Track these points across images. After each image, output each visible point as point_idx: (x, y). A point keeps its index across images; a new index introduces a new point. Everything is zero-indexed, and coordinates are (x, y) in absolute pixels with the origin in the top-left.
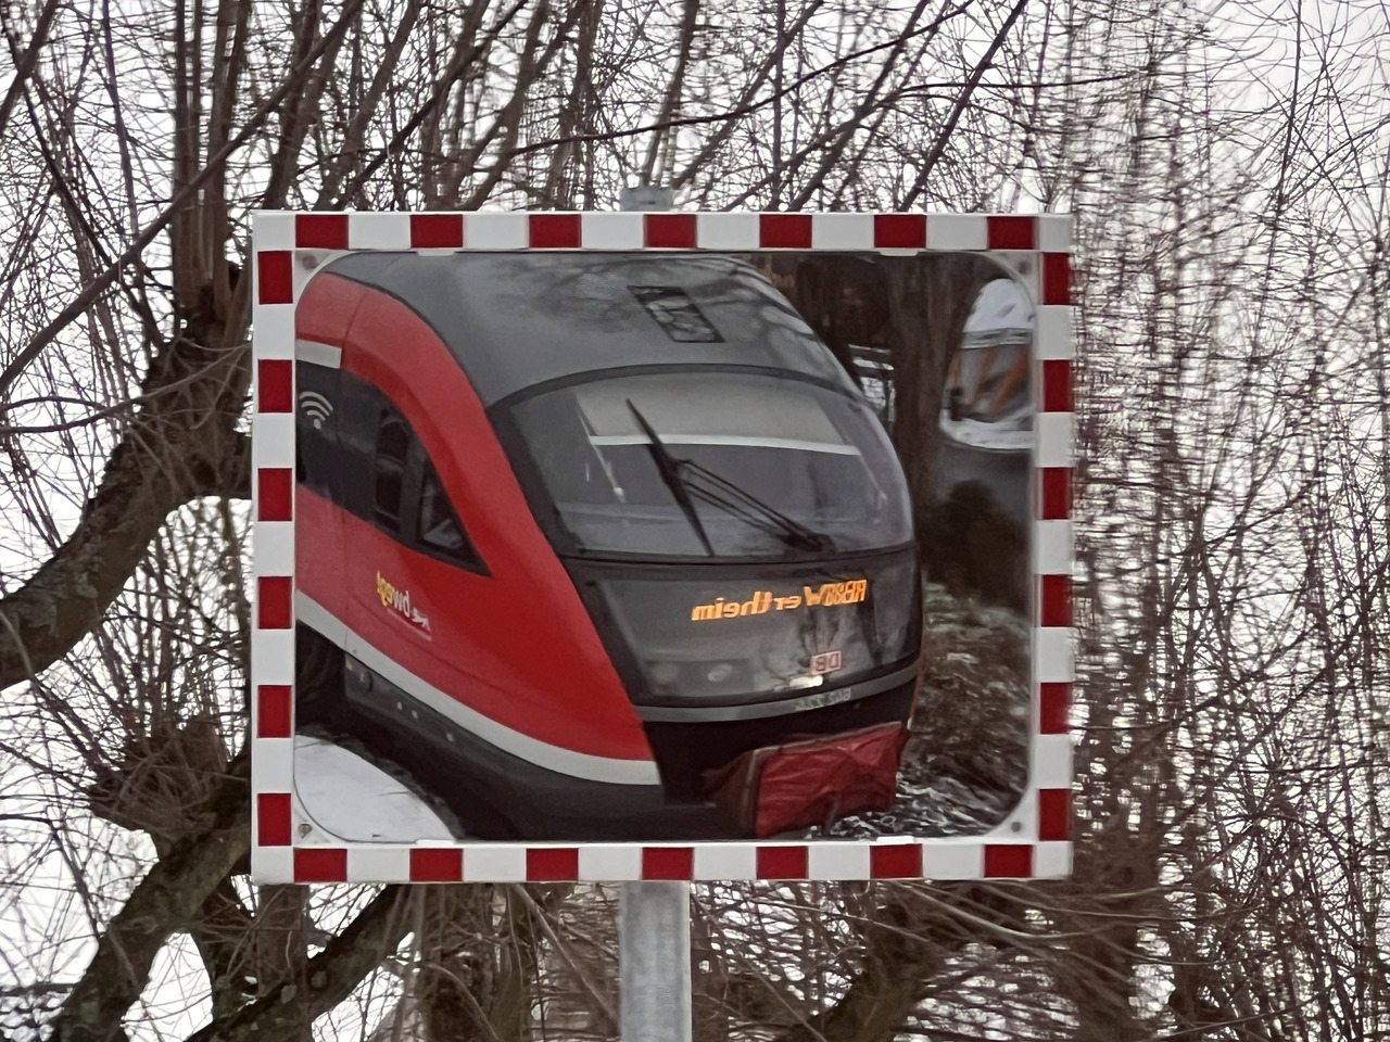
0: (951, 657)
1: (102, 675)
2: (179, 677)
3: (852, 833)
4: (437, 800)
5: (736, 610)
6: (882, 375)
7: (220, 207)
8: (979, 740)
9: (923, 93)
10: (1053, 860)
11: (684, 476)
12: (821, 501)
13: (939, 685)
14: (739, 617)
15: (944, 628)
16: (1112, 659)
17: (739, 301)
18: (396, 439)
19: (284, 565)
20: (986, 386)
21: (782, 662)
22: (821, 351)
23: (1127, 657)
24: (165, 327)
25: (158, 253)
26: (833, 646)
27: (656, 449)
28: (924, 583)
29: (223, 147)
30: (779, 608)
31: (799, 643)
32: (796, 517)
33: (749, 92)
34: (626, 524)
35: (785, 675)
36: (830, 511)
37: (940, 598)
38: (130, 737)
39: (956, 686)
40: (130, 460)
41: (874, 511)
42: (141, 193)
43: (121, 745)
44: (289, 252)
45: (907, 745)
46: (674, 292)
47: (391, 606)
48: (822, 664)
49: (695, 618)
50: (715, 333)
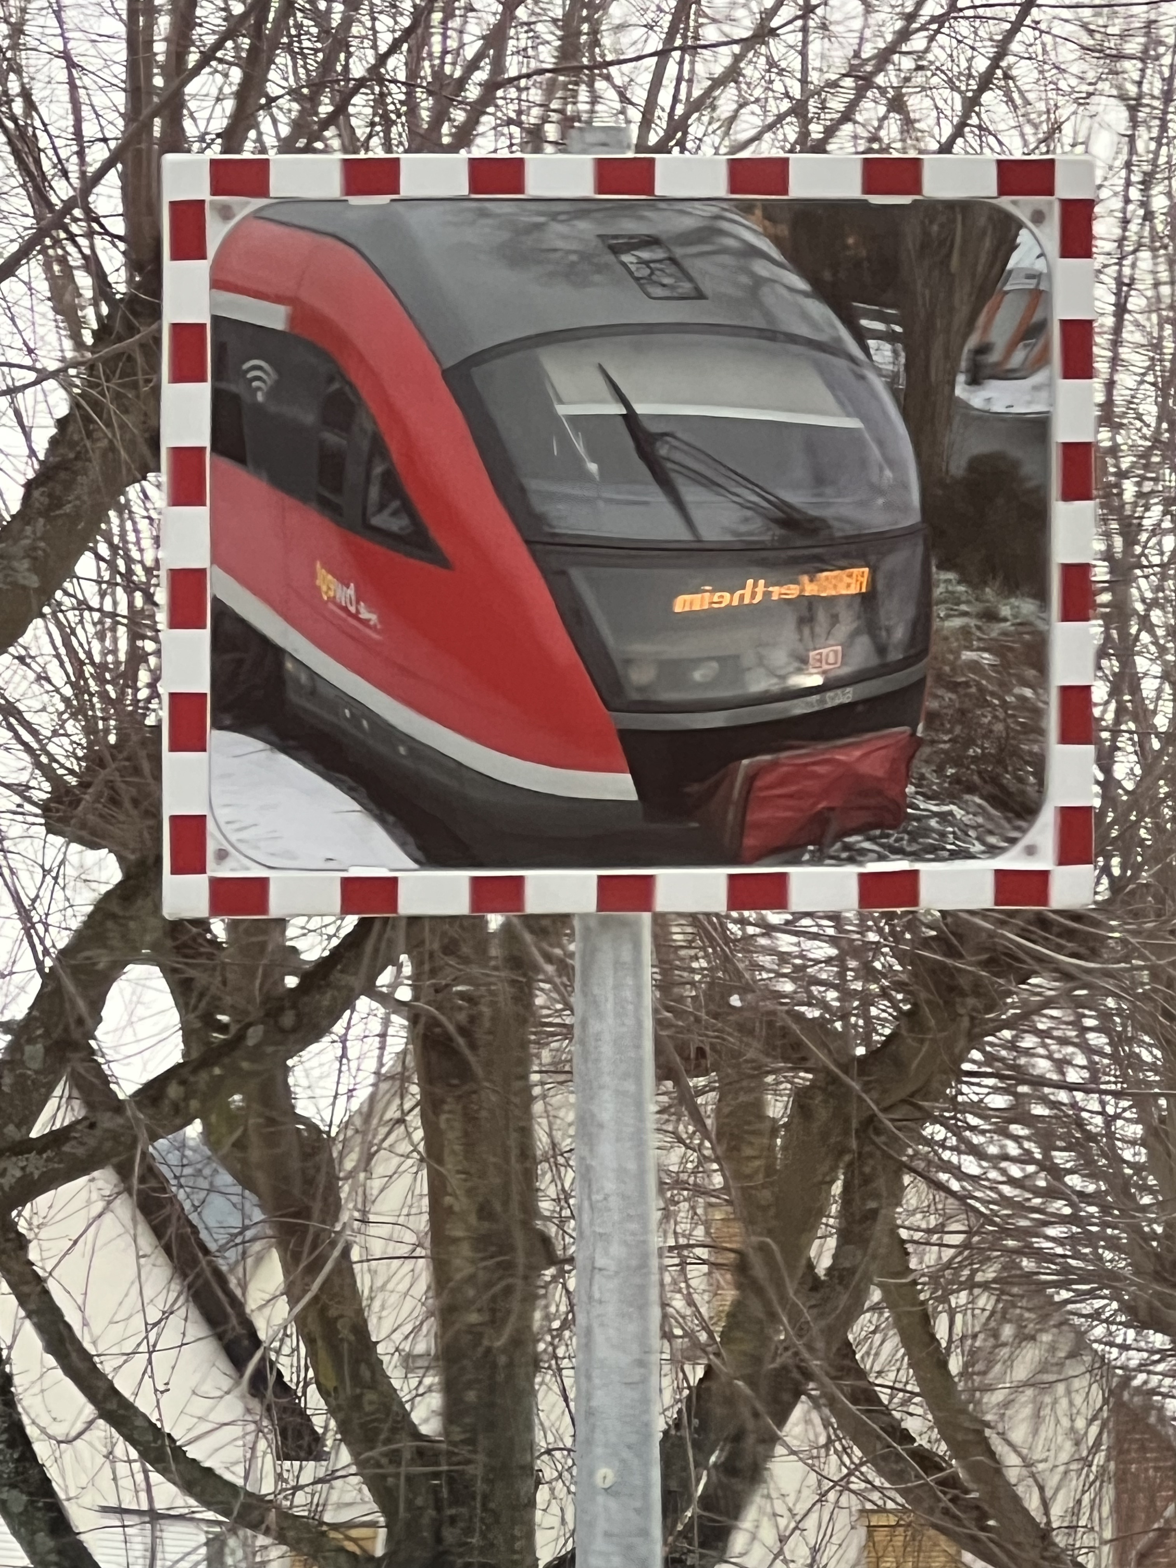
0: (967, 655)
4: (391, 819)
5: (726, 599)
6: (890, 337)
10: (1074, 887)
11: (663, 451)
12: (820, 480)
13: (954, 687)
14: (729, 606)
15: (958, 622)
17: (725, 251)
18: (341, 408)
19: (197, 555)
21: (777, 658)
22: (819, 310)
24: (117, 281)
25: (108, 197)
26: (831, 641)
27: (630, 419)
28: (934, 569)
29: (179, 76)
30: (775, 597)
31: (797, 637)
32: (797, 498)
33: (767, 14)
34: (601, 504)
35: (782, 672)
36: (829, 491)
37: (950, 588)
38: (90, 744)
39: (973, 690)
40: (76, 432)
41: (878, 491)
42: (90, 130)
43: (80, 753)
44: (203, 201)
45: (918, 754)
46: (652, 242)
47: (333, 600)
48: (820, 661)
49: (678, 609)
50: (697, 289)
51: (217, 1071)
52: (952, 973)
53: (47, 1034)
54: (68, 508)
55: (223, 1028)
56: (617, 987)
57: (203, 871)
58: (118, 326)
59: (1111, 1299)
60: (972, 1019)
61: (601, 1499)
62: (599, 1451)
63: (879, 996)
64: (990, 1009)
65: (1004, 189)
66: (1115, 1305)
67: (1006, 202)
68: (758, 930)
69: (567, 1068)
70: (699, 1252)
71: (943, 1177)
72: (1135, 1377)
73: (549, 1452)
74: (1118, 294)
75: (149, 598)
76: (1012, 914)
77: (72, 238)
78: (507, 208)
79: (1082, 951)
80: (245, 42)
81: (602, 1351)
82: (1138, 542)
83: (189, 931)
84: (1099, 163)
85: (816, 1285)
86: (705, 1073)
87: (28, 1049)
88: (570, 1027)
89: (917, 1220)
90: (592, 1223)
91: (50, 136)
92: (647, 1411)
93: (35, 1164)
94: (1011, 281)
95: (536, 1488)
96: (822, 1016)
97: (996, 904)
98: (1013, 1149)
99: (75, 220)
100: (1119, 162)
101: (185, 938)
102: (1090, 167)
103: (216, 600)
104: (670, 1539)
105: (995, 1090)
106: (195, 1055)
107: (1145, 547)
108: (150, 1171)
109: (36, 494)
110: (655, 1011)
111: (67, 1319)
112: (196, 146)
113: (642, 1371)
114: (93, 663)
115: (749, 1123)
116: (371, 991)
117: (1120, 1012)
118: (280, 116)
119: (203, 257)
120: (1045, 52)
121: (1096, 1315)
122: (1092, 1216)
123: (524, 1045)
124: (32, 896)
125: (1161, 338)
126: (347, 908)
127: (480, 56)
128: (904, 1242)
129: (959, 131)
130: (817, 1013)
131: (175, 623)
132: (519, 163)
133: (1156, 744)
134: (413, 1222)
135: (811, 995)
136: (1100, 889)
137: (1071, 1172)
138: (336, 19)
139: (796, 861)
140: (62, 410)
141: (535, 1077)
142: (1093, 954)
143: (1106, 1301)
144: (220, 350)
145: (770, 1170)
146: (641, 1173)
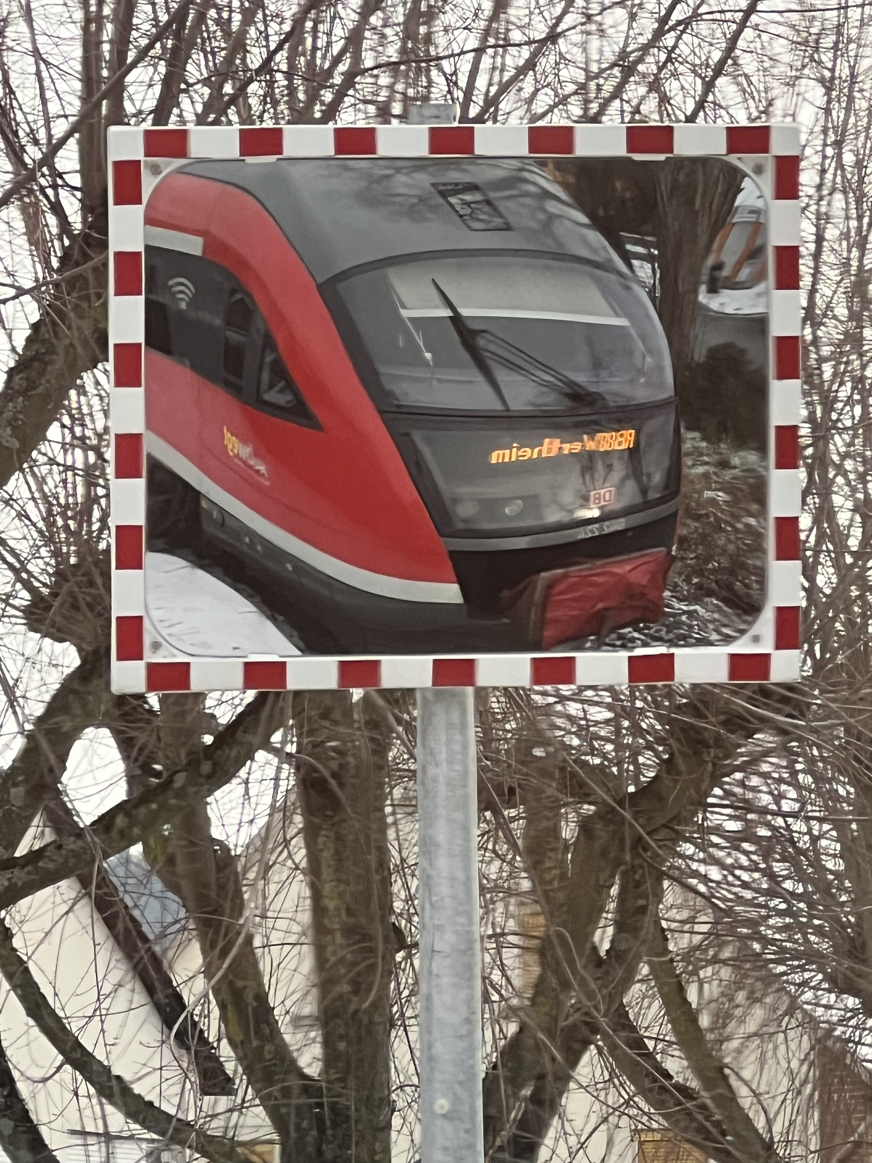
0: (708, 494)
4: (281, 618)
5: (528, 453)
6: (649, 258)
10: (787, 666)
11: (482, 343)
12: (597, 365)
13: (697, 518)
14: (530, 459)
15: (701, 470)
17: (527, 194)
18: (242, 314)
19: (136, 423)
21: (566, 496)
22: (596, 237)
24: (75, 221)
25: (68, 159)
26: (607, 484)
27: (457, 320)
28: (682, 430)
29: (121, 68)
30: (566, 452)
31: (581, 481)
32: (581, 378)
34: (434, 383)
35: (570, 508)
36: (604, 373)
37: (696, 444)
38: (58, 564)
39: (712, 519)
40: (45, 333)
41: (641, 372)
42: (54, 108)
43: (51, 571)
44: (139, 161)
45: (673, 568)
46: (473, 187)
47: (237, 456)
48: (599, 499)
49: (494, 461)
50: (507, 223)
51: (154, 806)
52: (699, 731)
53: (27, 780)
54: (41, 389)
55: (158, 774)
56: (448, 743)
57: (141, 658)
58: (76, 255)
59: (818, 972)
60: (714, 765)
61: (439, 1122)
62: (437, 1086)
63: (644, 748)
64: (726, 757)
65: (731, 150)
66: (820, 976)
67: (733, 159)
68: (555, 699)
69: (414, 803)
70: (512, 939)
71: (693, 881)
72: (835, 1029)
73: (401, 1087)
74: (817, 226)
75: (100, 456)
76: (742, 686)
77: (42, 189)
78: (362, 164)
79: (795, 713)
80: (170, 43)
81: (440, 1013)
82: (834, 410)
83: (130, 703)
84: (804, 129)
85: (599, 962)
86: (514, 806)
87: (13, 791)
88: (414, 772)
89: (673, 913)
90: (431, 918)
91: (23, 113)
92: (472, 1057)
93: (19, 876)
94: (737, 216)
95: (392, 1114)
96: (602, 763)
97: (730, 679)
98: (744, 861)
99: (43, 175)
100: (818, 129)
101: (127, 708)
102: (796, 132)
103: (150, 457)
104: (491, 1152)
105: (731, 817)
106: (135, 795)
107: (840, 414)
108: (104, 881)
109: (17, 378)
110: (479, 760)
111: (42, 991)
112: (133, 121)
113: (469, 1027)
114: (59, 505)
115: (549, 843)
116: (267, 746)
117: (823, 759)
118: (196, 97)
119: (139, 202)
120: (763, 48)
121: (805, 983)
122: (802, 910)
123: (381, 786)
124: (15, 677)
125: (848, 259)
126: (248, 684)
127: (343, 52)
128: (663, 930)
129: (700, 106)
130: (597, 761)
131: (120, 474)
132: (372, 131)
133: (849, 559)
134: (299, 917)
135: (593, 748)
136: (805, 668)
137: (786, 878)
138: (235, 26)
139: (581, 648)
140: (35, 317)
141: (388, 810)
142: (802, 715)
143: (813, 974)
144: (150, 270)
145: (563, 877)
146: (468, 879)
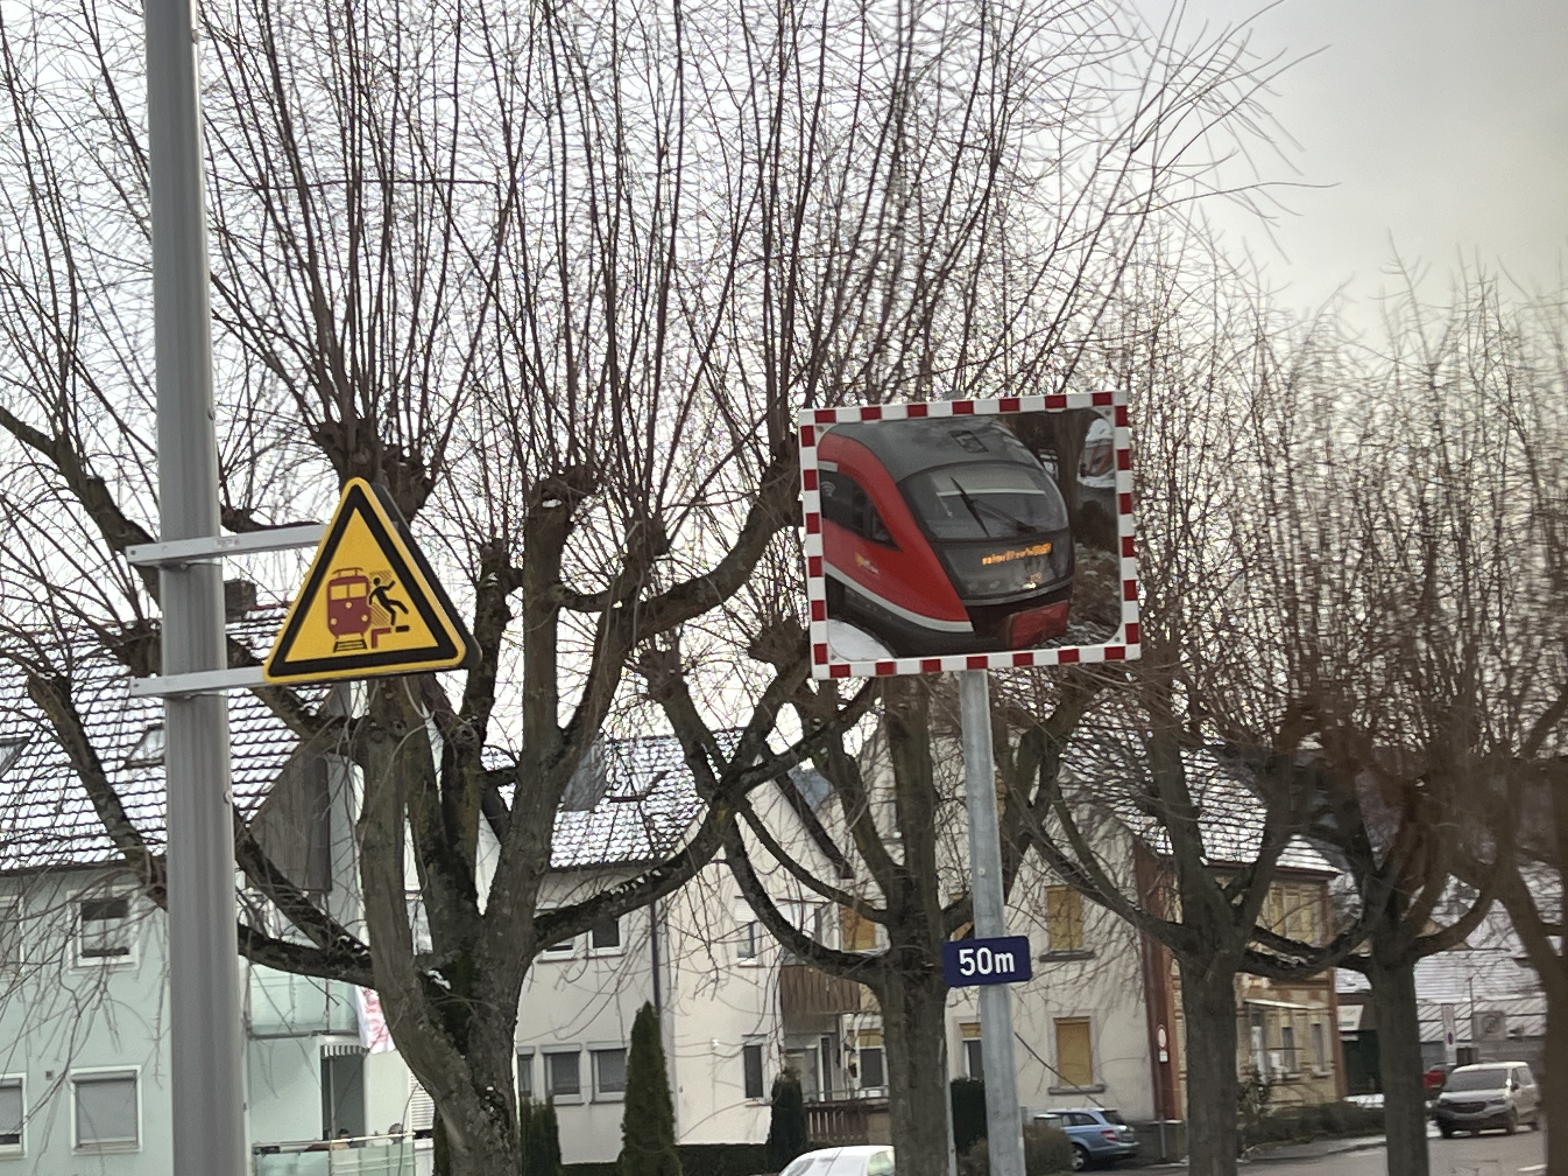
0: (1087, 572)
1: (750, 601)
2: (781, 600)
3: (1051, 646)
5: (1000, 558)
6: (1052, 461)
7: (786, 410)
8: (1101, 605)
9: (1063, 346)
10: (1133, 652)
11: (976, 506)
12: (1031, 513)
13: (1083, 584)
14: (1001, 561)
15: (1083, 561)
16: (1155, 571)
17: (994, 434)
18: (861, 499)
19: (819, 552)
20: (1095, 462)
21: (1019, 578)
22: (1027, 453)
23: (1161, 569)
24: (767, 460)
25: (763, 431)
26: (1039, 571)
27: (964, 496)
28: (1074, 543)
29: (786, 387)
30: (1017, 557)
31: (1025, 570)
32: (1022, 520)
33: (993, 351)
34: (954, 527)
35: (1021, 584)
36: (1035, 517)
37: (1081, 549)
38: (764, 626)
39: (1090, 584)
40: (754, 517)
41: (1053, 516)
42: (754, 406)
44: (812, 426)
45: (1070, 609)
46: (970, 431)
47: (862, 566)
48: (1035, 579)
49: (984, 563)
50: (984, 448)
51: (814, 742)
55: (818, 724)
56: (976, 697)
57: (827, 662)
58: (770, 475)
65: (1094, 404)
67: (1095, 409)
76: (1109, 664)
78: (922, 423)
85: (1031, 806)
87: (749, 736)
93: (756, 775)
97: (1104, 660)
103: (825, 569)
106: (806, 737)
108: (788, 780)
116: (871, 708)
119: (814, 445)
128: (1060, 788)
131: (812, 575)
132: (925, 406)
139: (1035, 648)
144: (823, 478)
